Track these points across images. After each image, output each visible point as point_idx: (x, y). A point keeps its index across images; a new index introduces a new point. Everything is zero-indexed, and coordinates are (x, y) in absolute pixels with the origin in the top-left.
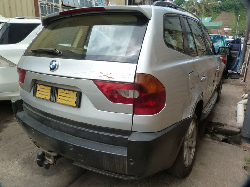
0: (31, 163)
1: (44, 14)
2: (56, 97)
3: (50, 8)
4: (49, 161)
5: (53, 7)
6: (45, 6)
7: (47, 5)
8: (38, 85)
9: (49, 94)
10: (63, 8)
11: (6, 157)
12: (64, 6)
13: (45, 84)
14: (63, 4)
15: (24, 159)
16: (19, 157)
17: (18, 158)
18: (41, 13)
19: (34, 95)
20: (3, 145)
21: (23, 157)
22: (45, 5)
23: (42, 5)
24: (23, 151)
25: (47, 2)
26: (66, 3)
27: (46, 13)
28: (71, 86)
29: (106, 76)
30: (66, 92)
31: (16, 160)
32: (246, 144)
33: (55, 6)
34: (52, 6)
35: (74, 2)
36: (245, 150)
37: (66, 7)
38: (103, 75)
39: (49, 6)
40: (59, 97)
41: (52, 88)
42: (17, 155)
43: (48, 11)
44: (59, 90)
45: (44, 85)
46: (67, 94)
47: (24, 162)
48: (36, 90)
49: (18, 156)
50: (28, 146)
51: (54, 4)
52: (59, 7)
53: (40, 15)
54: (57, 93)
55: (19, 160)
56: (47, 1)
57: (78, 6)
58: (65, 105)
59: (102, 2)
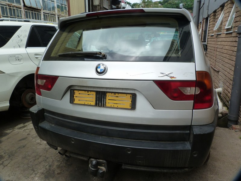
0: (53, 177)
1: (6, 15)
2: (105, 102)
3: (11, 9)
4: (102, 169)
5: (15, 8)
6: (6, 7)
7: (8, 6)
8: (75, 91)
9: (94, 100)
10: (25, 9)
11: (21, 175)
12: (26, 7)
13: (86, 89)
14: (25, 5)
15: (43, 173)
16: (36, 172)
17: (36, 174)
18: (2, 14)
19: (70, 102)
20: (9, 163)
21: (40, 171)
22: (6, 5)
23: (2, 6)
24: (36, 165)
25: (7, 3)
26: (28, 4)
27: (7, 14)
28: (123, 89)
29: (167, 76)
30: (117, 95)
31: (35, 177)
32: (235, 126)
33: (16, 7)
34: (13, 7)
35: (36, 3)
36: (236, 131)
37: (29, 8)
38: (164, 75)
39: (11, 6)
40: (107, 101)
41: (97, 93)
42: (32, 170)
43: (9, 12)
44: (107, 94)
45: (85, 91)
46: (117, 97)
47: (45, 176)
48: (74, 97)
49: (34, 171)
50: (38, 159)
51: (15, 4)
52: (20, 8)
53: (1, 16)
54: (105, 97)
55: (38, 175)
56: (8, 1)
57: (41, 8)
58: (117, 108)
59: (64, 4)
